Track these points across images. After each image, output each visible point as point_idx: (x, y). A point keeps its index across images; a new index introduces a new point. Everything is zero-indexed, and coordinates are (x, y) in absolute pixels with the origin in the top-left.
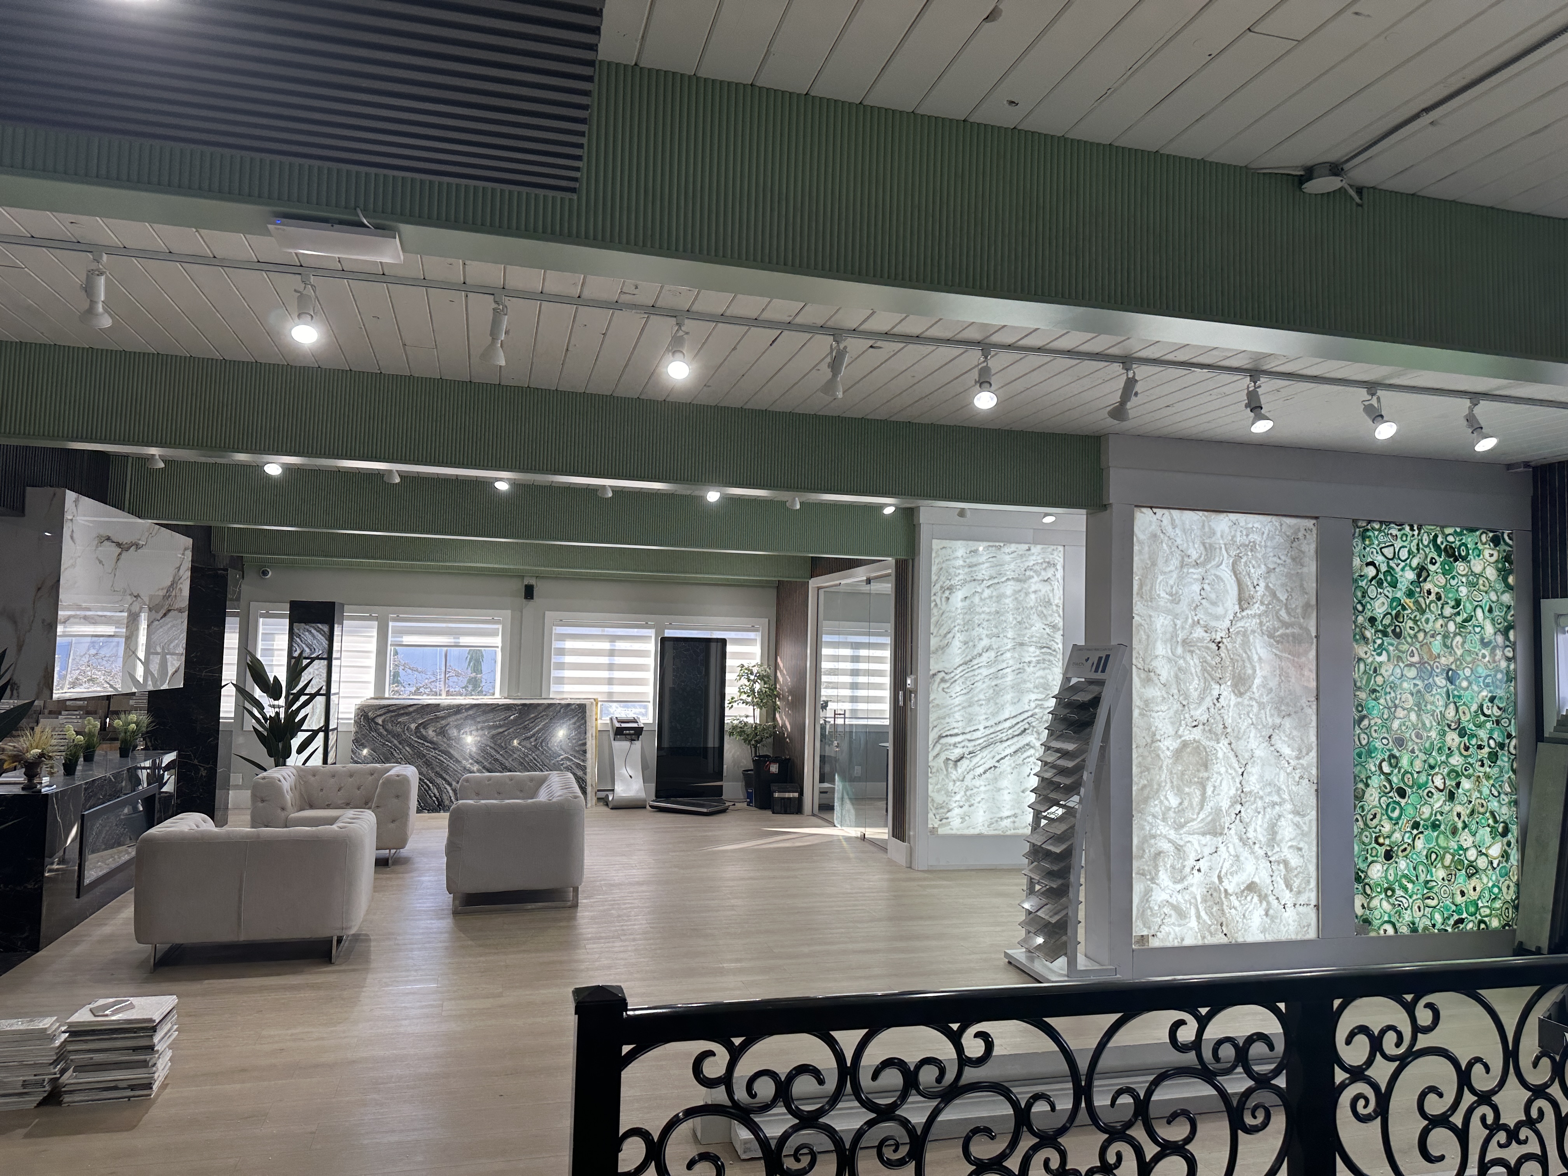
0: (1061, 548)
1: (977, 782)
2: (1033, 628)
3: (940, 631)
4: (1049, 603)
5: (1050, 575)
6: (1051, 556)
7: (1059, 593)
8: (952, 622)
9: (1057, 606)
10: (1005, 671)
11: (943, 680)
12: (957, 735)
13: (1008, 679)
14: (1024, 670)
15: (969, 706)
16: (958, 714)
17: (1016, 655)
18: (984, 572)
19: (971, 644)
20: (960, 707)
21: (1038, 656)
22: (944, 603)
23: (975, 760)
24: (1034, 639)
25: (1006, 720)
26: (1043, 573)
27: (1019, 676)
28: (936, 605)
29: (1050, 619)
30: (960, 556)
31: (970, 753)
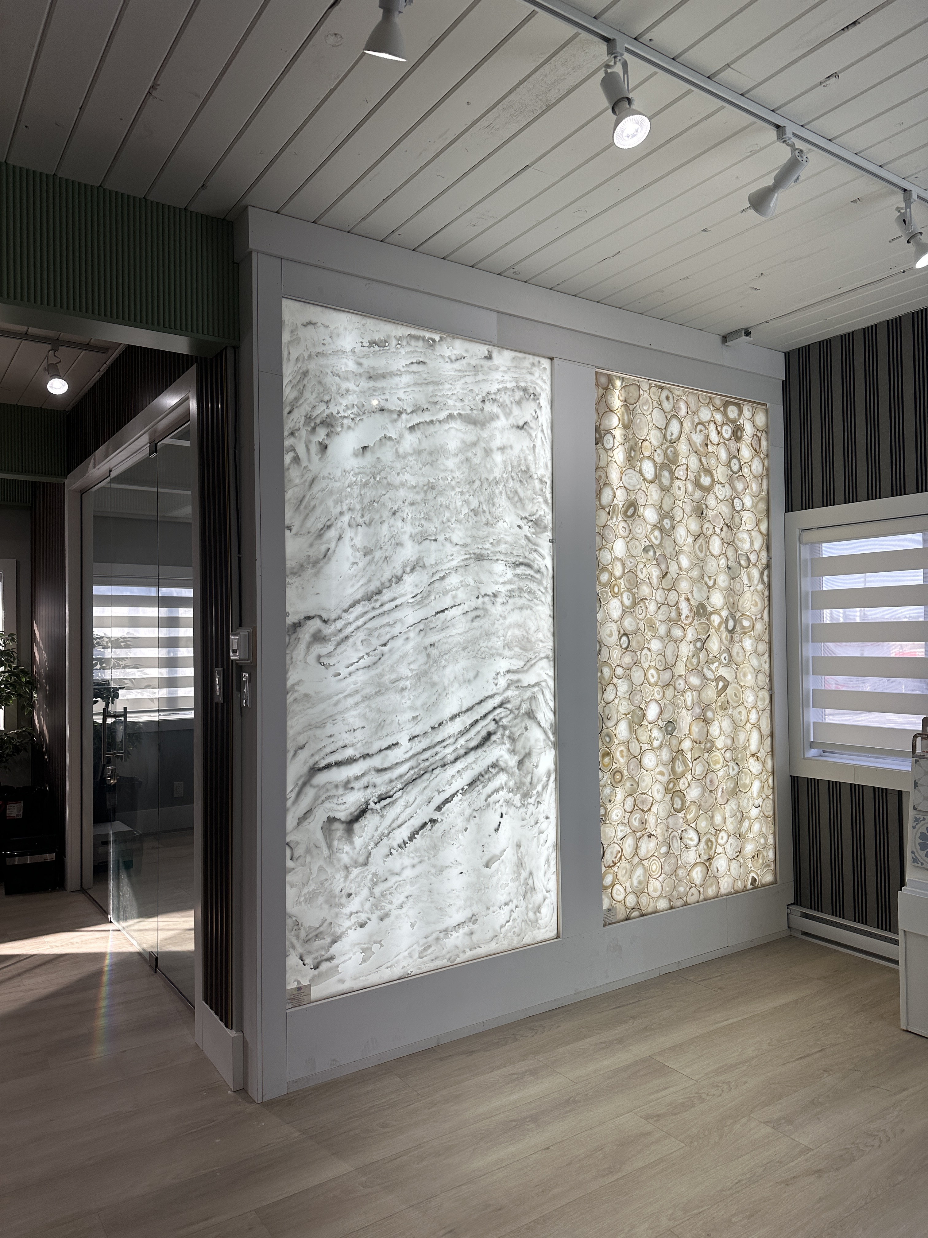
0: (546, 363)
1: (397, 862)
2: (501, 523)
3: (309, 524)
4: (526, 474)
5: (528, 418)
6: (529, 378)
7: (544, 455)
8: (336, 502)
9: (542, 481)
10: (449, 614)
11: (318, 638)
12: (351, 761)
13: (454, 632)
14: (485, 610)
15: (378, 693)
16: (353, 713)
17: (470, 580)
18: (401, 395)
19: (378, 554)
20: (358, 698)
21: (510, 582)
22: (315, 458)
23: (391, 813)
24: (503, 547)
25: (453, 718)
26: (516, 411)
27: (476, 624)
28: (296, 459)
29: (529, 507)
30: (348, 348)
31: (381, 799)
